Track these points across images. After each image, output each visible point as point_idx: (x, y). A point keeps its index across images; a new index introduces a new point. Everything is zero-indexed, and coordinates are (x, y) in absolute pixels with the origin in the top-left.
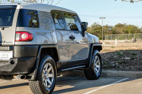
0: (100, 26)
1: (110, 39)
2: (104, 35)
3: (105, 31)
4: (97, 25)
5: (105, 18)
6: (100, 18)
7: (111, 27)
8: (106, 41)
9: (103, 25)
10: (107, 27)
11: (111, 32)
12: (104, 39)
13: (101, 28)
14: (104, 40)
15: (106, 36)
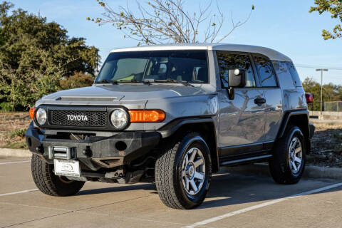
0: (317, 85)
1: (334, 109)
2: (323, 102)
3: (325, 95)
4: (312, 84)
5: (327, 70)
6: (317, 70)
7: (339, 87)
8: (327, 113)
9: (323, 84)
10: (330, 87)
11: (338, 96)
12: (323, 110)
13: (318, 87)
14: (323, 112)
15: (328, 103)
